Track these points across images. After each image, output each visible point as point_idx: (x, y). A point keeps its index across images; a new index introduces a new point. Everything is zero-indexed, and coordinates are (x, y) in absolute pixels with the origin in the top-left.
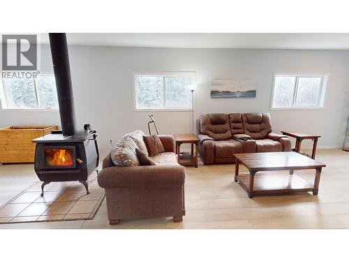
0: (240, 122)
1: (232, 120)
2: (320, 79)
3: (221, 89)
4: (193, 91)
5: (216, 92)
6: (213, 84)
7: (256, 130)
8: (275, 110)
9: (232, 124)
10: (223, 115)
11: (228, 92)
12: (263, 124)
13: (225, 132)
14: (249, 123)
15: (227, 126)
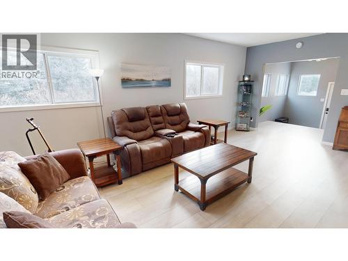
0: (160, 116)
1: (151, 114)
2: (217, 69)
3: (133, 76)
4: (97, 78)
5: (128, 79)
6: (123, 70)
7: (176, 122)
8: (190, 99)
9: (152, 119)
10: (141, 108)
11: (142, 80)
12: (181, 115)
13: (145, 129)
14: (169, 116)
15: (147, 122)
